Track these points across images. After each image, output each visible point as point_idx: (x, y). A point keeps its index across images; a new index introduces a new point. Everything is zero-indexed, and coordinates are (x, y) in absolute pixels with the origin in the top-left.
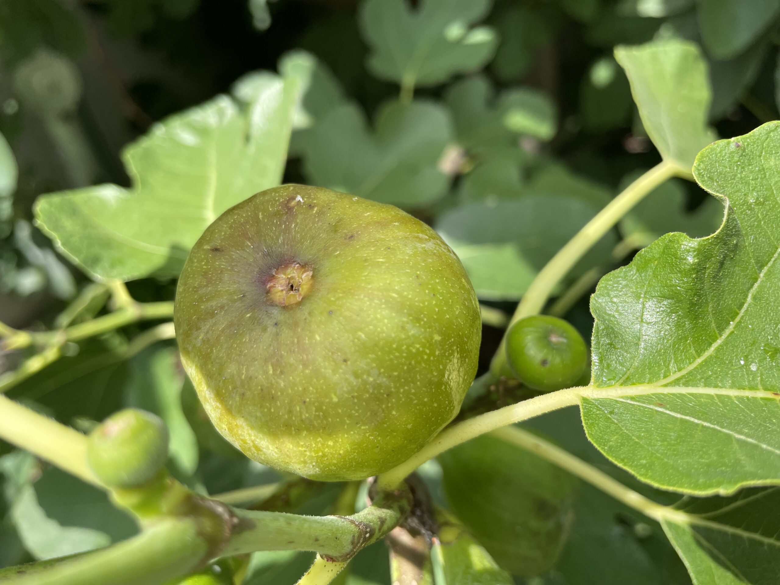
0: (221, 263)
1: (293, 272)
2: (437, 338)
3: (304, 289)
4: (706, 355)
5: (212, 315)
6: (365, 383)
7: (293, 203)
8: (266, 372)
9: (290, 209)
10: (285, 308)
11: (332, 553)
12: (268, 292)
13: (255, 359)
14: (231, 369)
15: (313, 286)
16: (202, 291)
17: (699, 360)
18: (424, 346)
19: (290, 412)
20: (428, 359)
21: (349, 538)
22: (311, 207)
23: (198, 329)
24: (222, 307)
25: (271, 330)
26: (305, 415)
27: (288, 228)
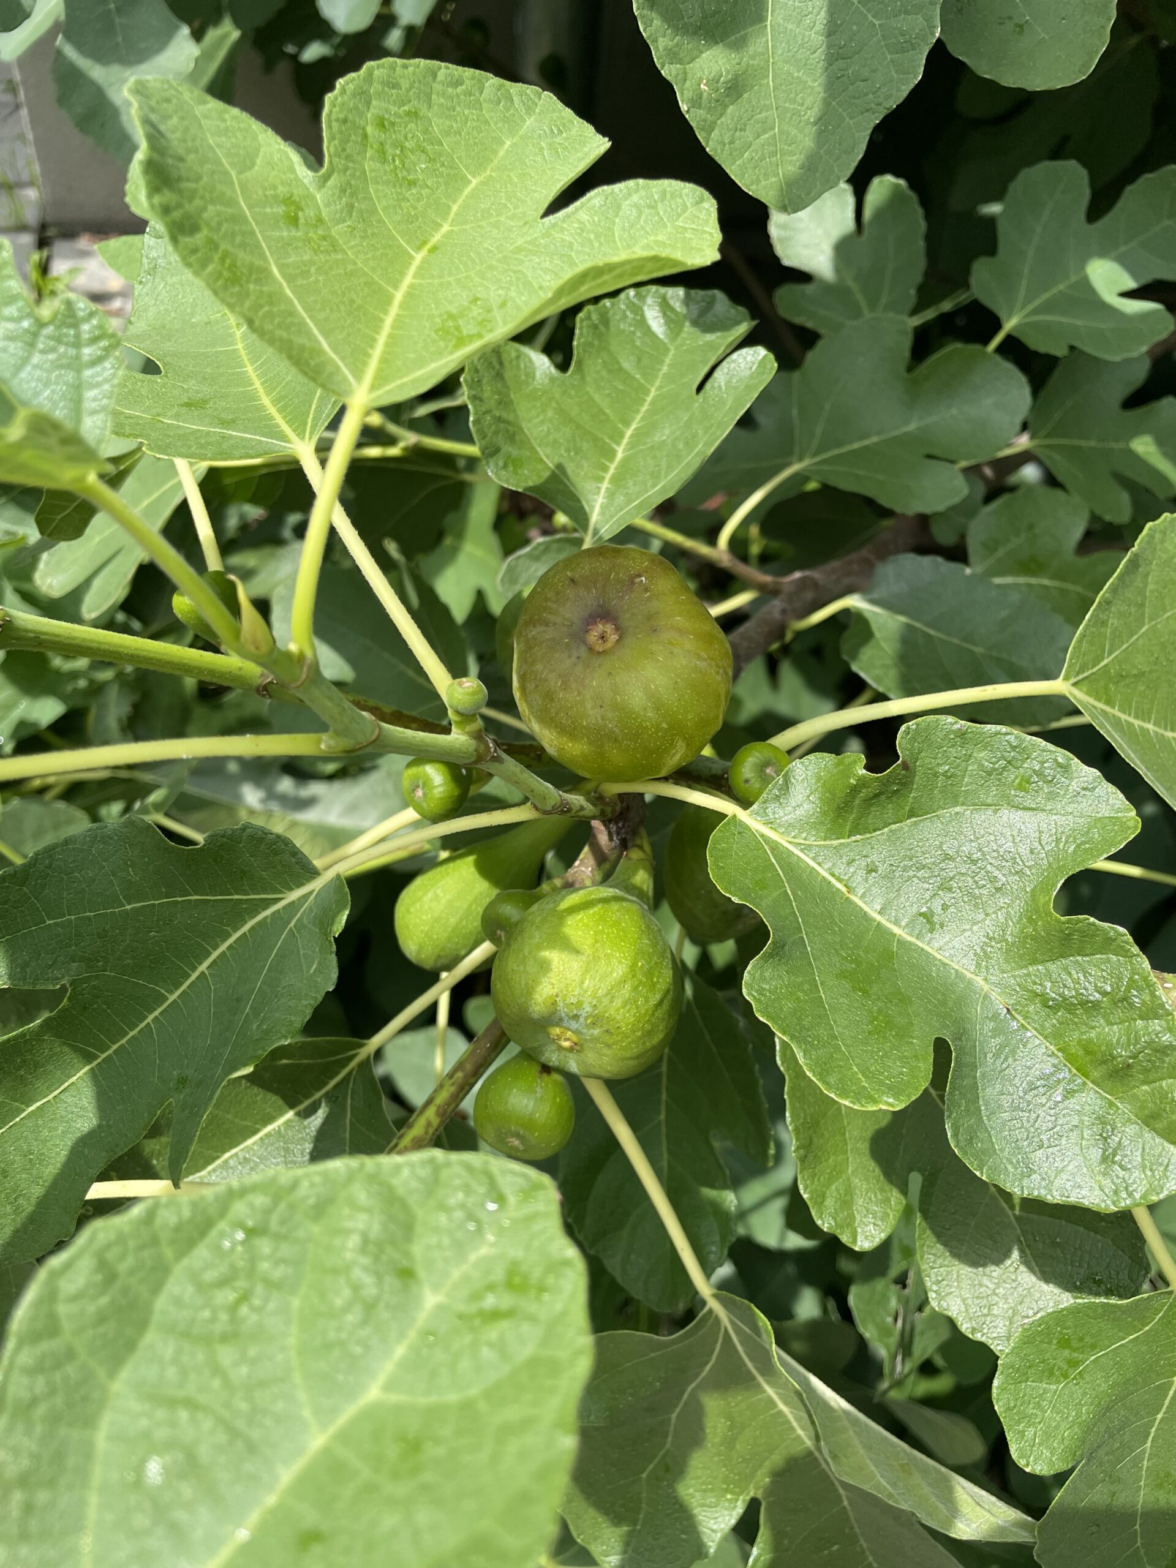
0: (570, 592)
1: (609, 628)
2: (665, 726)
3: (609, 645)
4: (828, 842)
5: (547, 625)
6: (606, 725)
7: (637, 580)
8: (556, 683)
9: (633, 583)
10: (591, 649)
11: (538, 804)
12: (587, 631)
13: (554, 671)
14: (539, 667)
15: (613, 647)
16: (550, 604)
17: (822, 843)
18: (652, 726)
19: (557, 714)
20: (651, 735)
21: (553, 803)
22: (646, 590)
23: (535, 627)
24: (555, 624)
25: (573, 659)
26: (564, 721)
27: (623, 597)
